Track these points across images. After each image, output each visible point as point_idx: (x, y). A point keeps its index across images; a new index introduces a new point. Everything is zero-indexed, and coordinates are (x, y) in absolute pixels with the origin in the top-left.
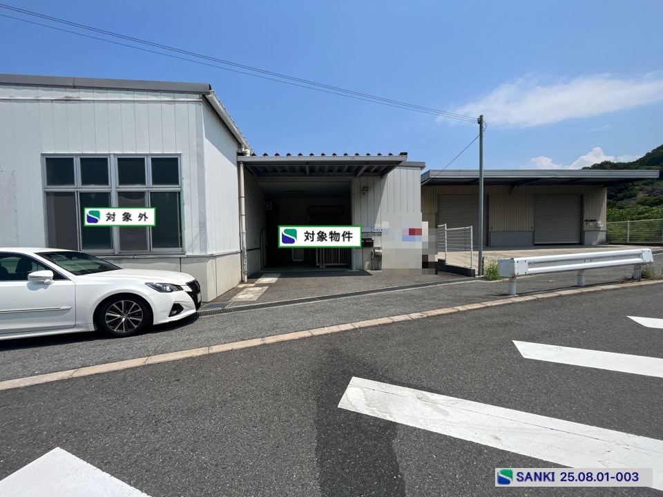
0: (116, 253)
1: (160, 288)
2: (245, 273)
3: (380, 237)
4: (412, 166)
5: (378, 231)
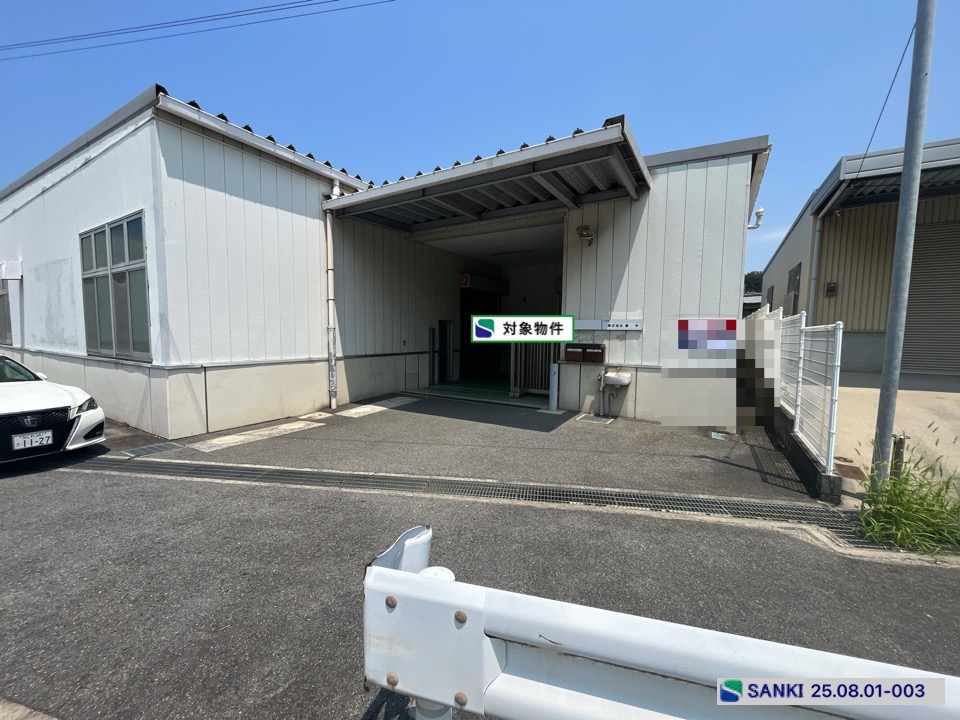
0: (115, 356)
2: (332, 394)
3: (623, 342)
4: (723, 156)
5: (619, 328)
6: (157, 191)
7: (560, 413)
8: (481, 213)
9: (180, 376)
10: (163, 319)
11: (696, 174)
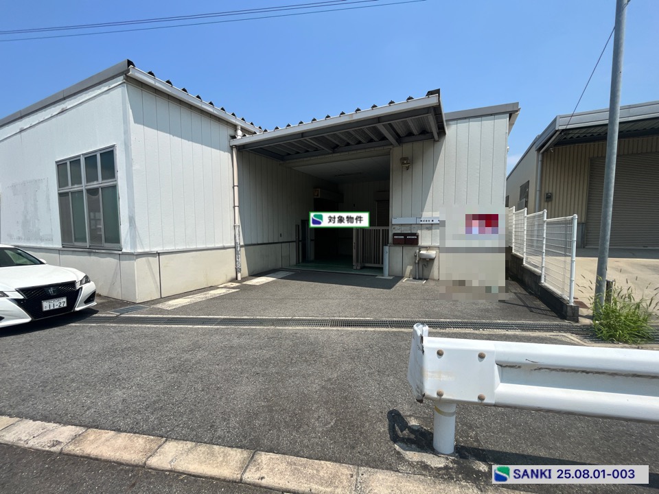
0: (88, 247)
2: (237, 270)
3: (430, 231)
4: (491, 115)
5: (428, 222)
6: (127, 132)
7: (391, 278)
8: (335, 148)
9: (144, 259)
10: (132, 220)
11: (474, 125)
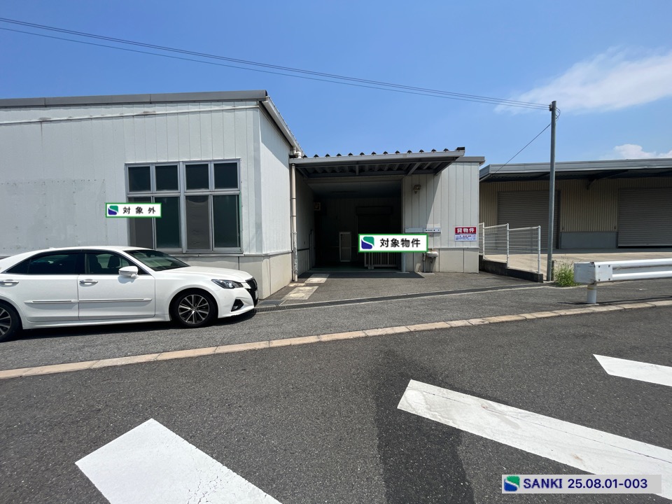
0: (184, 252)
1: (223, 285)
2: (296, 272)
3: (433, 238)
4: (469, 162)
5: (431, 231)
6: (257, 150)
9: (265, 260)
11: (459, 167)
